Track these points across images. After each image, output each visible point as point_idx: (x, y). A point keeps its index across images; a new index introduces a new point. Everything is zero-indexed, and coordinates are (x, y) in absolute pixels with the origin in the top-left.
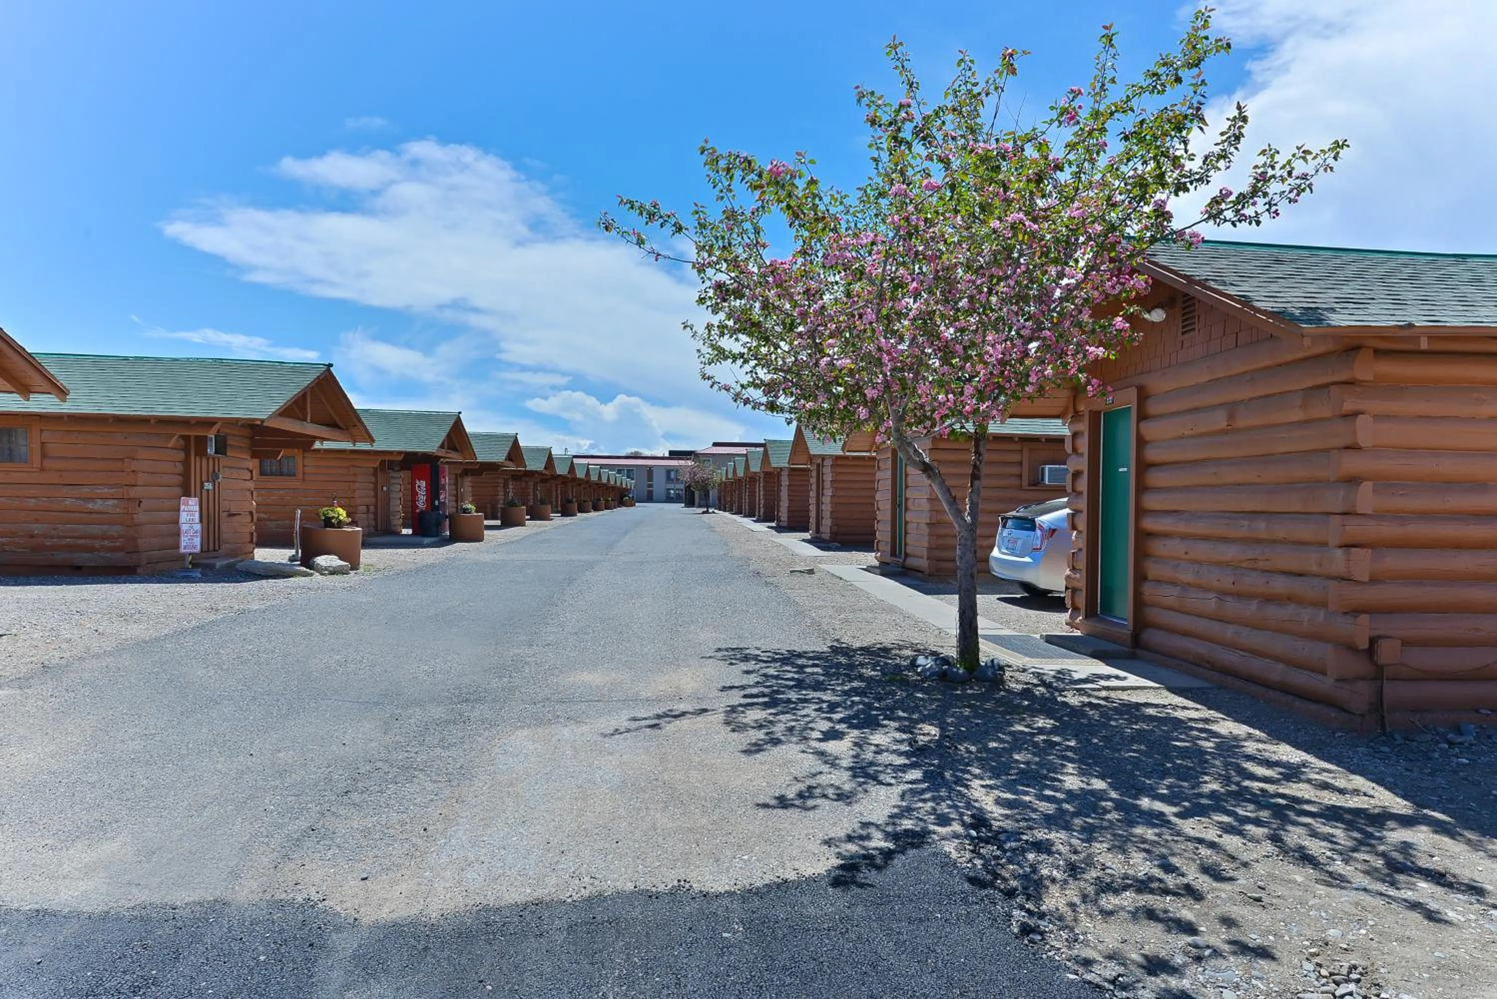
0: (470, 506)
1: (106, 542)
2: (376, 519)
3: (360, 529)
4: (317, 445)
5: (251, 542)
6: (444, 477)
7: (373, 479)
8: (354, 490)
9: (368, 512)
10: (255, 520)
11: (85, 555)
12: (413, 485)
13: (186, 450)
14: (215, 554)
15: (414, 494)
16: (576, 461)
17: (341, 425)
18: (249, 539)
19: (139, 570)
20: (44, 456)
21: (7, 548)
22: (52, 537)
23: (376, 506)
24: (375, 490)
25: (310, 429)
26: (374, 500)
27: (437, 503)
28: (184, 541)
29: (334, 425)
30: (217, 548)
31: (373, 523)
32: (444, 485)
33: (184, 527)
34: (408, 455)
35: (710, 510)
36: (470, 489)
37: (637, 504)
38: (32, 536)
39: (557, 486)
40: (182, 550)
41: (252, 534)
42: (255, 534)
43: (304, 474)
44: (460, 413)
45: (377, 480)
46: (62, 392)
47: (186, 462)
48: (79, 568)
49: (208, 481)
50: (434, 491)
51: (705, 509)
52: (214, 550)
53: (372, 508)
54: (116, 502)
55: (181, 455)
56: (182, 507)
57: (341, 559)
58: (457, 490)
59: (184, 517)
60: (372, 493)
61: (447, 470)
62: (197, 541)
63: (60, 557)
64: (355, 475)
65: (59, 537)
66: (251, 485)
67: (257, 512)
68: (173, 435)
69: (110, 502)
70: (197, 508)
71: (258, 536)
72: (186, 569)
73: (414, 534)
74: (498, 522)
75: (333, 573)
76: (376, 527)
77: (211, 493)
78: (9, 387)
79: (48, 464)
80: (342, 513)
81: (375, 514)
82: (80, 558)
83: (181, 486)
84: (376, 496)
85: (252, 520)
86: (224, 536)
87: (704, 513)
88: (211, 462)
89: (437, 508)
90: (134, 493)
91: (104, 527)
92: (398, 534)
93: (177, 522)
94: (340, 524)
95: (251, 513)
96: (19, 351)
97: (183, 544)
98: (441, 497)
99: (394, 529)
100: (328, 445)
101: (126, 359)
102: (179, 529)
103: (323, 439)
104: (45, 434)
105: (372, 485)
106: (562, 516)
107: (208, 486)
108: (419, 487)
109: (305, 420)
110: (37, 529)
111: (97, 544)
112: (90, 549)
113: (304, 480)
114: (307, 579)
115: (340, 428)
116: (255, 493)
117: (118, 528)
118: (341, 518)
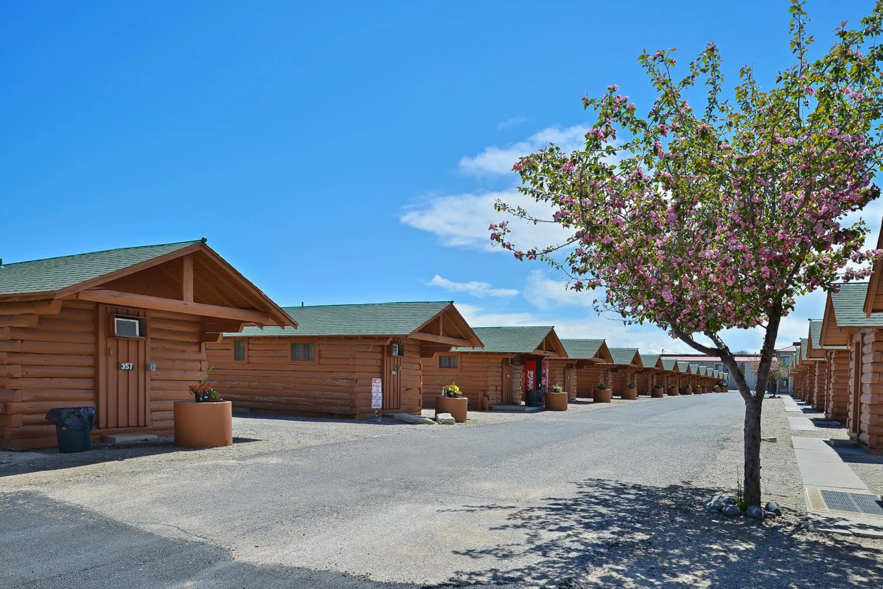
0: (558, 388)
1: (343, 402)
2: (502, 395)
3: (466, 398)
4: (453, 349)
5: (419, 405)
6: (545, 369)
7: (501, 370)
8: (487, 377)
9: (496, 390)
10: (422, 392)
11: (334, 408)
12: (526, 373)
13: (382, 353)
14: (397, 410)
15: (527, 379)
16: (663, 358)
17: (464, 337)
18: (418, 403)
19: (356, 417)
20: (320, 357)
21: (306, 403)
22: (322, 398)
23: (502, 387)
24: (502, 377)
25: (442, 339)
26: (501, 383)
27: (540, 385)
28: (374, 402)
29: (460, 338)
30: (398, 407)
31: (500, 396)
32: (545, 374)
33: (374, 395)
34: (520, 355)
35: (777, 396)
36: (576, 377)
37: (729, 391)
38: (315, 398)
39: (652, 376)
40: (373, 407)
41: (420, 400)
42: (422, 401)
43: (461, 367)
44: (553, 327)
45: (503, 371)
46: (295, 325)
47: (382, 360)
48: (332, 414)
49: (394, 370)
50: (538, 378)
51: (773, 395)
52: (397, 409)
53: (499, 388)
54: (346, 380)
55: (380, 356)
56: (373, 384)
57: (452, 416)
58: (564, 378)
59: (374, 389)
60: (500, 379)
61: (548, 364)
62: (380, 402)
63: (325, 408)
64: (488, 367)
65: (325, 398)
66: (420, 373)
67: (423, 388)
68: (370, 346)
69: (345, 381)
70: (380, 384)
71: (423, 402)
72: (375, 417)
73: (526, 405)
74: (592, 400)
75: (444, 423)
76: (502, 399)
77: (396, 377)
78: (274, 323)
79: (322, 361)
80: (457, 389)
81: (502, 391)
82: (333, 409)
83: (379, 373)
84: (502, 381)
85: (420, 393)
86: (403, 401)
87: (771, 397)
88: (396, 360)
89: (540, 388)
90: (354, 376)
91: (342, 394)
92: (518, 404)
93: (370, 392)
94: (456, 395)
95: (420, 389)
96: (275, 306)
97: (373, 403)
98: (543, 381)
99: (515, 401)
100: (460, 349)
101: (360, 306)
102: (372, 395)
103: (457, 346)
104: (320, 346)
105: (500, 374)
106: (652, 397)
107: (394, 373)
108: (529, 375)
109: (439, 335)
110: (317, 393)
111: (339, 402)
112: (336, 405)
113: (461, 371)
114: (430, 426)
115: (464, 339)
116: (422, 377)
117: (347, 394)
118: (456, 391)
